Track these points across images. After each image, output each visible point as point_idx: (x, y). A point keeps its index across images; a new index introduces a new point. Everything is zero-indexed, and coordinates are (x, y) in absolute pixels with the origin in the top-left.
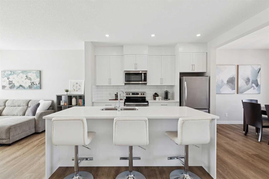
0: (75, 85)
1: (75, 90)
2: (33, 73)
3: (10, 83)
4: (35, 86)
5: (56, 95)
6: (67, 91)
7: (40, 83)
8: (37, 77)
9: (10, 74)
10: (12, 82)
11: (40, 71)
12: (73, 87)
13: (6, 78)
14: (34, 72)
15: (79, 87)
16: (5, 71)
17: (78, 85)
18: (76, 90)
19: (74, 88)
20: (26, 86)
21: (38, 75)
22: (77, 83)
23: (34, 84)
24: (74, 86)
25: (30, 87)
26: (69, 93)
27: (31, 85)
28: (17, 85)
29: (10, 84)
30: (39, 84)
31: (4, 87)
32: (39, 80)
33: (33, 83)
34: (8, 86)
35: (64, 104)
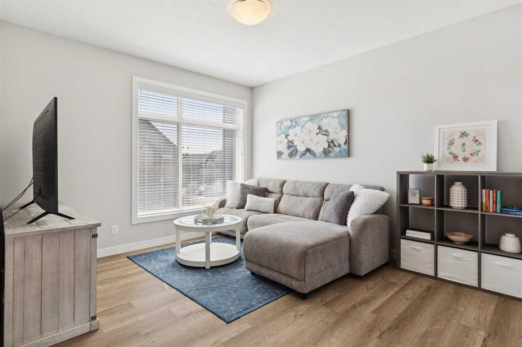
0: (458, 142)
1: (456, 157)
2: (334, 117)
3: (290, 145)
4: (337, 149)
5: (398, 172)
6: (429, 160)
7: (348, 142)
8: (342, 127)
9: (290, 127)
10: (292, 142)
11: (349, 113)
12: (448, 148)
13: (284, 136)
14: (335, 115)
15: (476, 148)
16: (281, 122)
17: (468, 140)
18: (460, 158)
19: (453, 149)
20: (318, 150)
21: (344, 121)
22: (464, 134)
23: (335, 146)
24: (451, 143)
25: (326, 153)
26: (435, 167)
27: (329, 146)
28: (301, 148)
29: (289, 147)
30: (345, 144)
31: (280, 154)
32: (345, 133)
33: (332, 142)
34: (286, 152)
35: (418, 202)
